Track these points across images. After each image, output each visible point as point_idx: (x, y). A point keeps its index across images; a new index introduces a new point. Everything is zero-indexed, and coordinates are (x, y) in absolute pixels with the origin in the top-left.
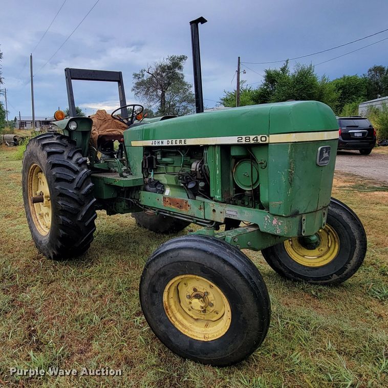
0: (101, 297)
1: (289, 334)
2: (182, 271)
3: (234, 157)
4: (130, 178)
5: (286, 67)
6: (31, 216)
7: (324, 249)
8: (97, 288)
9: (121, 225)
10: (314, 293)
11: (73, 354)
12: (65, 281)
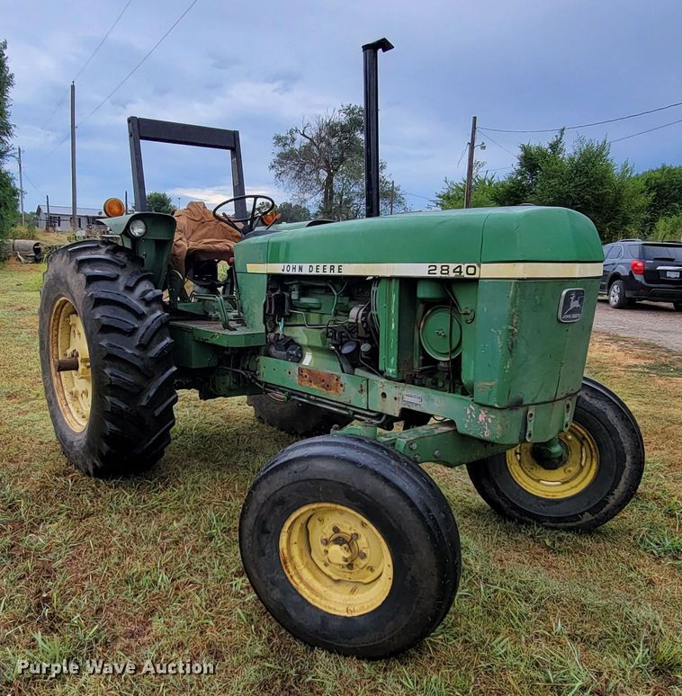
0: (176, 543)
1: (496, 608)
2: (314, 496)
3: (423, 300)
4: (241, 331)
5: (559, 141)
6: (54, 396)
7: (574, 469)
8: (171, 528)
9: (227, 419)
10: (548, 543)
11: (115, 638)
12: (113, 515)
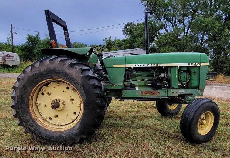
5: (38, 35)
